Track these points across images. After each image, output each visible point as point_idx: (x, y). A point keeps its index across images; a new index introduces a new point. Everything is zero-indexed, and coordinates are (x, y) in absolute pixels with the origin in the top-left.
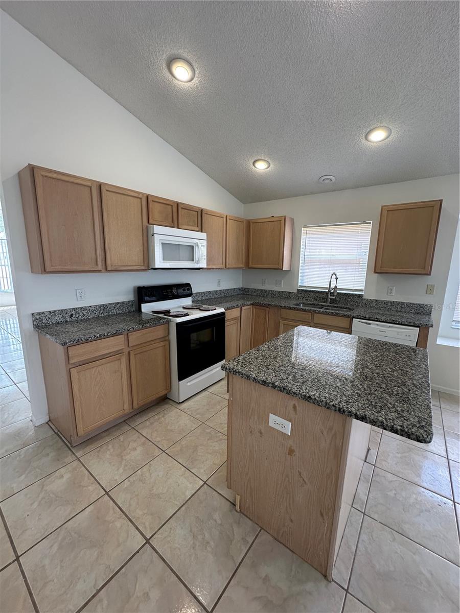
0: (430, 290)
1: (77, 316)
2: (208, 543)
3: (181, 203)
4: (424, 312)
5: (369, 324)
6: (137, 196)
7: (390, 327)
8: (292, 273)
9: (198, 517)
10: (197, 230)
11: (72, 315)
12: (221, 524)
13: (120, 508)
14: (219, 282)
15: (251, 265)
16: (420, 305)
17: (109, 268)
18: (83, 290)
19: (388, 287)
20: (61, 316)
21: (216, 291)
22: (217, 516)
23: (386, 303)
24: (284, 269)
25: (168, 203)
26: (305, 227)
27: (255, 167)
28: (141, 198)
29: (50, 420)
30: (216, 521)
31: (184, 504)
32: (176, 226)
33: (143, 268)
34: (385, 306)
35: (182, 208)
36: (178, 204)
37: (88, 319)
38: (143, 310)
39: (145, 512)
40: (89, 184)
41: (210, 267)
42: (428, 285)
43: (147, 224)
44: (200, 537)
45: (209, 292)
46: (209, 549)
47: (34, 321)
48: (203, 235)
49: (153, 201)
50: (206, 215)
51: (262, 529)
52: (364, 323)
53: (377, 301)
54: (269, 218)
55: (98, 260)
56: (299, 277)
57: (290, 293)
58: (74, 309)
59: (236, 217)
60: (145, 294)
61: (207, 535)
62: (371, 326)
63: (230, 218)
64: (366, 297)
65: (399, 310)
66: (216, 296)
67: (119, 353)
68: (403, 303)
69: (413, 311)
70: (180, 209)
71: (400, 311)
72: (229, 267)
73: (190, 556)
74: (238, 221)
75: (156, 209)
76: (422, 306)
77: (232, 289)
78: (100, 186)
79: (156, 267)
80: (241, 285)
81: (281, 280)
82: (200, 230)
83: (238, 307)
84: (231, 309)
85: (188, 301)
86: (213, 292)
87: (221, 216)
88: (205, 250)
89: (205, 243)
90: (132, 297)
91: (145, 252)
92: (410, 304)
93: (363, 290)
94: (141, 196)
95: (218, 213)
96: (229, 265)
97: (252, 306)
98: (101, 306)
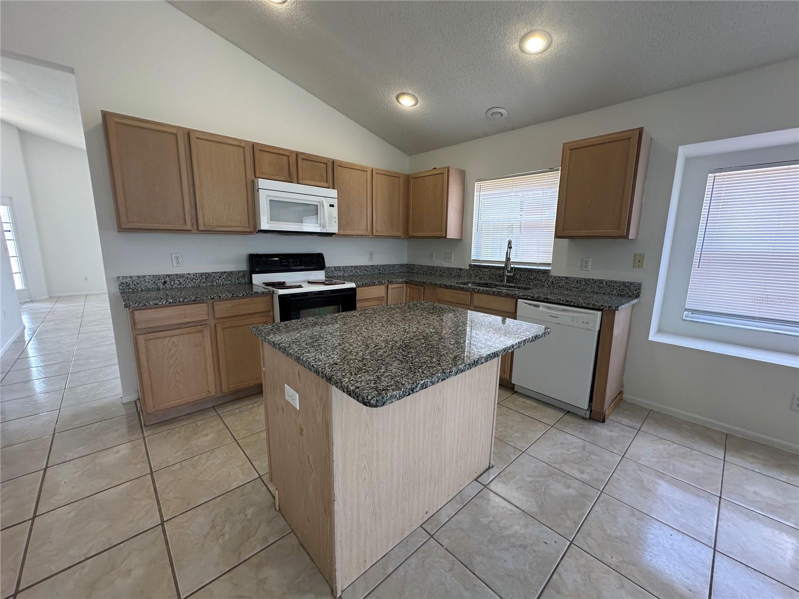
0: (638, 261)
1: (172, 283)
2: (223, 535)
3: (302, 153)
4: (630, 294)
5: (538, 306)
6: (239, 145)
7: (564, 310)
8: (462, 242)
9: (229, 509)
10: (327, 186)
11: (165, 283)
12: (250, 520)
13: (155, 489)
14: (371, 254)
15: (411, 233)
16: (624, 283)
17: (201, 228)
18: (180, 255)
19: (582, 259)
20: (152, 282)
21: (366, 266)
22: (250, 511)
23: (579, 281)
24: (448, 237)
25: (281, 152)
26: (479, 180)
27: (398, 102)
28: (244, 147)
29: (139, 399)
30: (246, 515)
31: (223, 494)
32: (295, 180)
33: (248, 230)
34: (578, 285)
35: (303, 159)
36: (297, 154)
37: (185, 287)
38: (254, 282)
39: (178, 496)
40: (174, 131)
41: (342, 232)
42: (635, 254)
43: (253, 178)
44: (219, 528)
45: (356, 267)
46: (220, 541)
47: (120, 285)
48: (334, 193)
49: (260, 150)
50: (339, 167)
51: (294, 532)
52: (531, 305)
53: (567, 278)
54: (431, 170)
55: (187, 218)
56: (473, 249)
57: (460, 269)
58: (169, 276)
59: (386, 171)
61: (227, 528)
62: (540, 309)
63: (377, 171)
64: (553, 274)
65: (596, 290)
66: (365, 272)
67: (202, 323)
68: (601, 281)
69: (615, 292)
70: (300, 160)
71: (597, 293)
72: (378, 234)
73: (197, 544)
74: (391, 176)
75: (265, 161)
76: (627, 284)
77: (390, 265)
78: (189, 133)
79: (262, 228)
80: (405, 261)
81: (452, 253)
82: (331, 186)
83: (382, 284)
84: (369, 285)
85: (320, 275)
86: (361, 267)
87: (363, 170)
88: (335, 210)
89: (335, 202)
90: (244, 267)
91: (251, 210)
92: (611, 282)
93: (550, 264)
94: (243, 145)
95: (357, 165)
96: (376, 231)
97: (405, 285)
98: (202, 275)
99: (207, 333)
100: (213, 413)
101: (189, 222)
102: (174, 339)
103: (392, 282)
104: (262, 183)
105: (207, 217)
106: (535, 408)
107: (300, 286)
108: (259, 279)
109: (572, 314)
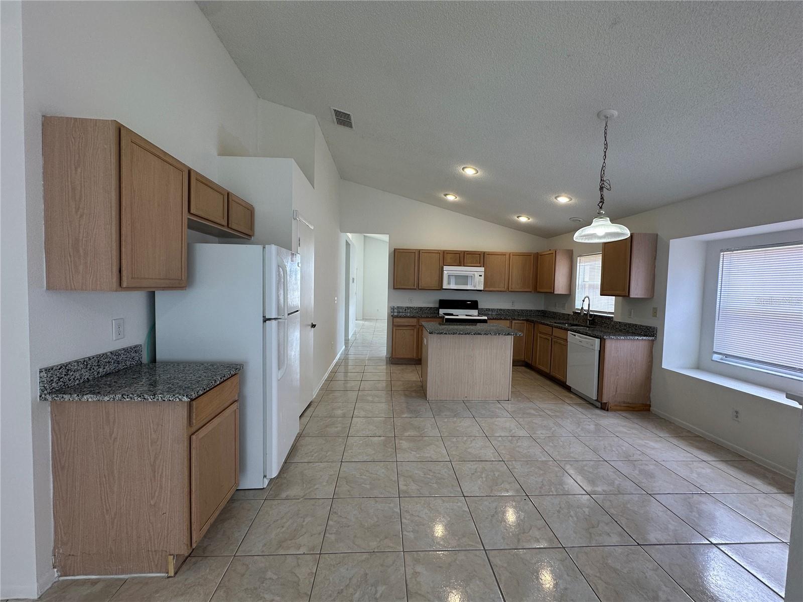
0: (655, 312)
1: (408, 310)
3: (466, 251)
4: (650, 334)
5: (575, 335)
6: (438, 252)
7: (586, 338)
8: (570, 296)
10: (479, 265)
11: (406, 310)
14: (513, 302)
15: (538, 290)
16: (647, 327)
17: (420, 288)
18: (412, 299)
19: (629, 310)
21: (508, 310)
23: (626, 325)
24: (555, 293)
25: (457, 252)
26: (579, 256)
27: (518, 219)
32: (463, 265)
33: (438, 289)
34: (625, 328)
35: (467, 254)
36: (464, 252)
37: (412, 313)
38: (440, 313)
40: (415, 251)
41: (487, 289)
42: (653, 308)
43: (442, 266)
45: (501, 310)
47: (392, 309)
48: (482, 269)
49: (447, 253)
50: (488, 255)
53: (620, 322)
54: (548, 251)
56: (576, 301)
57: (569, 315)
58: (407, 307)
59: (520, 253)
60: (444, 304)
63: (513, 254)
64: (615, 320)
65: (634, 331)
66: (508, 313)
67: (414, 326)
68: (636, 325)
69: (643, 333)
70: (465, 254)
72: (512, 290)
74: (525, 256)
75: (449, 258)
78: (420, 251)
79: (444, 288)
80: (542, 308)
81: (565, 304)
82: (482, 266)
83: (507, 319)
84: (498, 319)
85: (475, 312)
86: (504, 310)
87: (503, 254)
88: (482, 278)
89: (483, 274)
90: (437, 306)
91: (440, 280)
92: (641, 326)
93: (613, 313)
94: (440, 252)
95: (499, 252)
96: (511, 288)
97: (526, 322)
98: (419, 308)
99: (416, 330)
100: (414, 366)
101: (416, 286)
102: (404, 331)
103: (514, 319)
104: (445, 268)
105: (423, 284)
106: (571, 397)
107: (458, 316)
108: (442, 311)
109: (587, 340)
